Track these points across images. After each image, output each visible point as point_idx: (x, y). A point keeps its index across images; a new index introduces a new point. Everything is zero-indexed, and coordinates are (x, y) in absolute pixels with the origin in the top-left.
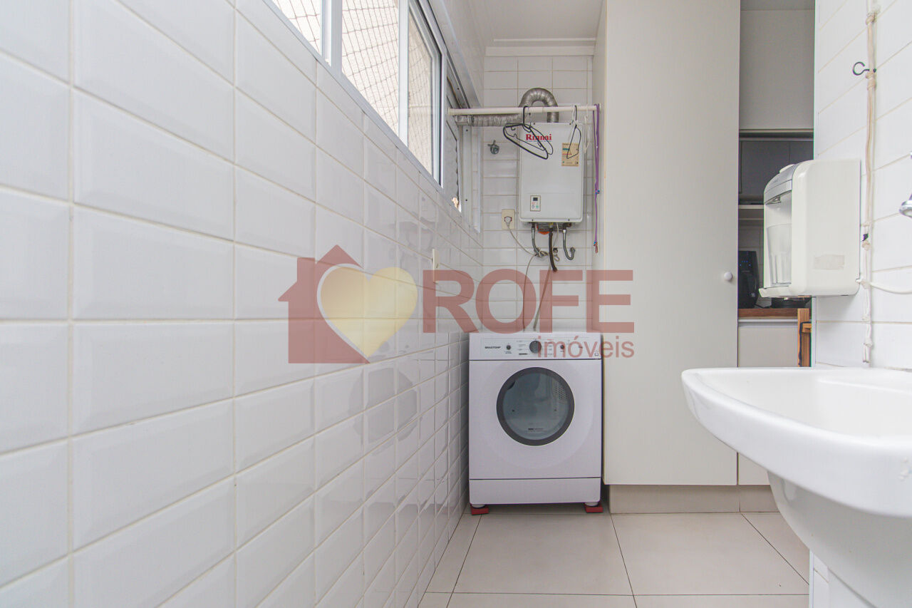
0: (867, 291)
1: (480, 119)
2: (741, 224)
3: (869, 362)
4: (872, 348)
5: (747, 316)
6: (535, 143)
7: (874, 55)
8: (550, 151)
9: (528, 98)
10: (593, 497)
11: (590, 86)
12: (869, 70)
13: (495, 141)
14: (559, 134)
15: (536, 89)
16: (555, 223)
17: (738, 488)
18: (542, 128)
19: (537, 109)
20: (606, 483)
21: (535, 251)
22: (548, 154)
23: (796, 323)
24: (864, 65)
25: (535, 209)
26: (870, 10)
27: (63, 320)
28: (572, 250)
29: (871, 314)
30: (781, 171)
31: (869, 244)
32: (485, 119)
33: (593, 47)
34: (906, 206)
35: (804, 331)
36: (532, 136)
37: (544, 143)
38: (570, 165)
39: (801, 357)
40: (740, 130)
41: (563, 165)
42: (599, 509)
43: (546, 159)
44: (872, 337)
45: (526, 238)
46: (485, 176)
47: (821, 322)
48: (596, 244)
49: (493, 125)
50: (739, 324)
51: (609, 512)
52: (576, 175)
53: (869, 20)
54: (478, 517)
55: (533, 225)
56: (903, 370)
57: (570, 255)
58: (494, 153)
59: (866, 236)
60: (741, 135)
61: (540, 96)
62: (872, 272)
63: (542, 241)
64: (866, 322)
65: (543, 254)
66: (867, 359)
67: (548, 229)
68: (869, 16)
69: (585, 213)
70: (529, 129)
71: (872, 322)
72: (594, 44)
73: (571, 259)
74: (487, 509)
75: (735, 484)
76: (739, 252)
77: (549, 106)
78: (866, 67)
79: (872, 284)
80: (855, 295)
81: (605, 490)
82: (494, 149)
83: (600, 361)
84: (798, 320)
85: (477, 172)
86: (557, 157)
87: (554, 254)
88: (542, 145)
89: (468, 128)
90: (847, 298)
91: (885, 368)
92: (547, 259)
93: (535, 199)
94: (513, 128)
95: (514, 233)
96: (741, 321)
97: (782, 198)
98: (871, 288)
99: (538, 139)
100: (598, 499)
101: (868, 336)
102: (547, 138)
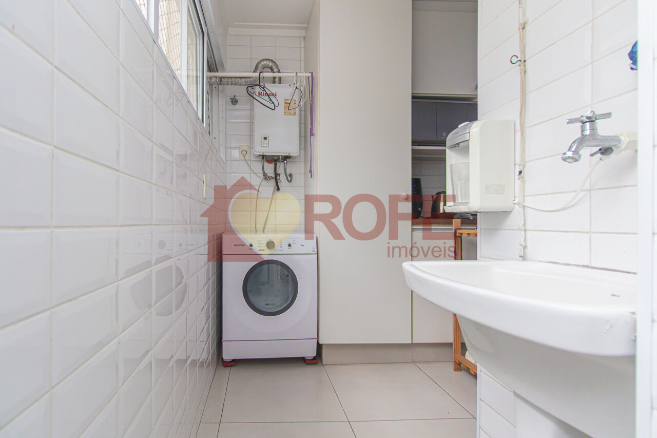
0: (522, 209)
1: (226, 80)
2: (414, 159)
3: (523, 258)
4: (525, 247)
5: (418, 224)
6: (267, 98)
7: (524, 51)
8: (276, 104)
9: (260, 65)
10: (311, 353)
11: (303, 58)
12: (521, 61)
13: (235, 96)
14: (283, 92)
15: (266, 60)
16: (278, 156)
17: (412, 345)
18: (271, 88)
19: (268, 75)
20: (320, 343)
21: (264, 175)
22: (275, 106)
23: (452, 229)
24: (517, 58)
25: (265, 145)
26: (521, 21)
27: (48, 227)
28: (291, 175)
29: (524, 225)
30: (460, 126)
31: (523, 178)
32: (230, 80)
33: (305, 31)
34: (567, 156)
35: (457, 235)
36: (265, 93)
37: (273, 98)
38: (290, 114)
39: (455, 252)
40: (412, 93)
41: (285, 115)
42: (314, 361)
43: (273, 110)
44: (525, 240)
45: (257, 166)
46: (228, 121)
47: (484, 229)
48: (311, 172)
49: (235, 85)
50: (413, 230)
51: (322, 364)
52: (294, 122)
53: (520, 28)
54: (228, 369)
55: (263, 157)
56: (549, 262)
57: (289, 179)
58: (234, 104)
59: (520, 172)
60: (413, 97)
61: (269, 65)
62: (524, 196)
63: (269, 168)
64: (521, 230)
65: (270, 178)
66: (522, 255)
67: (273, 160)
68: (520, 25)
69: (300, 149)
70: (263, 88)
71: (525, 230)
72: (306, 29)
73: (290, 182)
74: (234, 363)
75: (411, 342)
76: (412, 179)
77: (274, 72)
78: (519, 59)
79: (525, 204)
80: (511, 212)
81: (319, 347)
82: (234, 101)
83: (316, 255)
84: (453, 227)
85: (223, 118)
86: (281, 109)
87: (278, 178)
88: (271, 100)
89: (217, 86)
90: (506, 213)
91: (535, 261)
92: (273, 182)
93: (265, 138)
94: (253, 87)
95: (249, 163)
96: (414, 227)
97: (461, 144)
98: (524, 207)
99: (268, 96)
100: (315, 354)
101: (523, 239)
102: (274, 95)
